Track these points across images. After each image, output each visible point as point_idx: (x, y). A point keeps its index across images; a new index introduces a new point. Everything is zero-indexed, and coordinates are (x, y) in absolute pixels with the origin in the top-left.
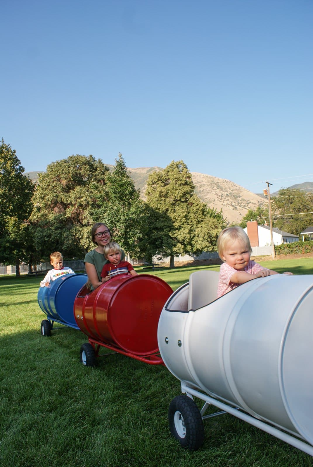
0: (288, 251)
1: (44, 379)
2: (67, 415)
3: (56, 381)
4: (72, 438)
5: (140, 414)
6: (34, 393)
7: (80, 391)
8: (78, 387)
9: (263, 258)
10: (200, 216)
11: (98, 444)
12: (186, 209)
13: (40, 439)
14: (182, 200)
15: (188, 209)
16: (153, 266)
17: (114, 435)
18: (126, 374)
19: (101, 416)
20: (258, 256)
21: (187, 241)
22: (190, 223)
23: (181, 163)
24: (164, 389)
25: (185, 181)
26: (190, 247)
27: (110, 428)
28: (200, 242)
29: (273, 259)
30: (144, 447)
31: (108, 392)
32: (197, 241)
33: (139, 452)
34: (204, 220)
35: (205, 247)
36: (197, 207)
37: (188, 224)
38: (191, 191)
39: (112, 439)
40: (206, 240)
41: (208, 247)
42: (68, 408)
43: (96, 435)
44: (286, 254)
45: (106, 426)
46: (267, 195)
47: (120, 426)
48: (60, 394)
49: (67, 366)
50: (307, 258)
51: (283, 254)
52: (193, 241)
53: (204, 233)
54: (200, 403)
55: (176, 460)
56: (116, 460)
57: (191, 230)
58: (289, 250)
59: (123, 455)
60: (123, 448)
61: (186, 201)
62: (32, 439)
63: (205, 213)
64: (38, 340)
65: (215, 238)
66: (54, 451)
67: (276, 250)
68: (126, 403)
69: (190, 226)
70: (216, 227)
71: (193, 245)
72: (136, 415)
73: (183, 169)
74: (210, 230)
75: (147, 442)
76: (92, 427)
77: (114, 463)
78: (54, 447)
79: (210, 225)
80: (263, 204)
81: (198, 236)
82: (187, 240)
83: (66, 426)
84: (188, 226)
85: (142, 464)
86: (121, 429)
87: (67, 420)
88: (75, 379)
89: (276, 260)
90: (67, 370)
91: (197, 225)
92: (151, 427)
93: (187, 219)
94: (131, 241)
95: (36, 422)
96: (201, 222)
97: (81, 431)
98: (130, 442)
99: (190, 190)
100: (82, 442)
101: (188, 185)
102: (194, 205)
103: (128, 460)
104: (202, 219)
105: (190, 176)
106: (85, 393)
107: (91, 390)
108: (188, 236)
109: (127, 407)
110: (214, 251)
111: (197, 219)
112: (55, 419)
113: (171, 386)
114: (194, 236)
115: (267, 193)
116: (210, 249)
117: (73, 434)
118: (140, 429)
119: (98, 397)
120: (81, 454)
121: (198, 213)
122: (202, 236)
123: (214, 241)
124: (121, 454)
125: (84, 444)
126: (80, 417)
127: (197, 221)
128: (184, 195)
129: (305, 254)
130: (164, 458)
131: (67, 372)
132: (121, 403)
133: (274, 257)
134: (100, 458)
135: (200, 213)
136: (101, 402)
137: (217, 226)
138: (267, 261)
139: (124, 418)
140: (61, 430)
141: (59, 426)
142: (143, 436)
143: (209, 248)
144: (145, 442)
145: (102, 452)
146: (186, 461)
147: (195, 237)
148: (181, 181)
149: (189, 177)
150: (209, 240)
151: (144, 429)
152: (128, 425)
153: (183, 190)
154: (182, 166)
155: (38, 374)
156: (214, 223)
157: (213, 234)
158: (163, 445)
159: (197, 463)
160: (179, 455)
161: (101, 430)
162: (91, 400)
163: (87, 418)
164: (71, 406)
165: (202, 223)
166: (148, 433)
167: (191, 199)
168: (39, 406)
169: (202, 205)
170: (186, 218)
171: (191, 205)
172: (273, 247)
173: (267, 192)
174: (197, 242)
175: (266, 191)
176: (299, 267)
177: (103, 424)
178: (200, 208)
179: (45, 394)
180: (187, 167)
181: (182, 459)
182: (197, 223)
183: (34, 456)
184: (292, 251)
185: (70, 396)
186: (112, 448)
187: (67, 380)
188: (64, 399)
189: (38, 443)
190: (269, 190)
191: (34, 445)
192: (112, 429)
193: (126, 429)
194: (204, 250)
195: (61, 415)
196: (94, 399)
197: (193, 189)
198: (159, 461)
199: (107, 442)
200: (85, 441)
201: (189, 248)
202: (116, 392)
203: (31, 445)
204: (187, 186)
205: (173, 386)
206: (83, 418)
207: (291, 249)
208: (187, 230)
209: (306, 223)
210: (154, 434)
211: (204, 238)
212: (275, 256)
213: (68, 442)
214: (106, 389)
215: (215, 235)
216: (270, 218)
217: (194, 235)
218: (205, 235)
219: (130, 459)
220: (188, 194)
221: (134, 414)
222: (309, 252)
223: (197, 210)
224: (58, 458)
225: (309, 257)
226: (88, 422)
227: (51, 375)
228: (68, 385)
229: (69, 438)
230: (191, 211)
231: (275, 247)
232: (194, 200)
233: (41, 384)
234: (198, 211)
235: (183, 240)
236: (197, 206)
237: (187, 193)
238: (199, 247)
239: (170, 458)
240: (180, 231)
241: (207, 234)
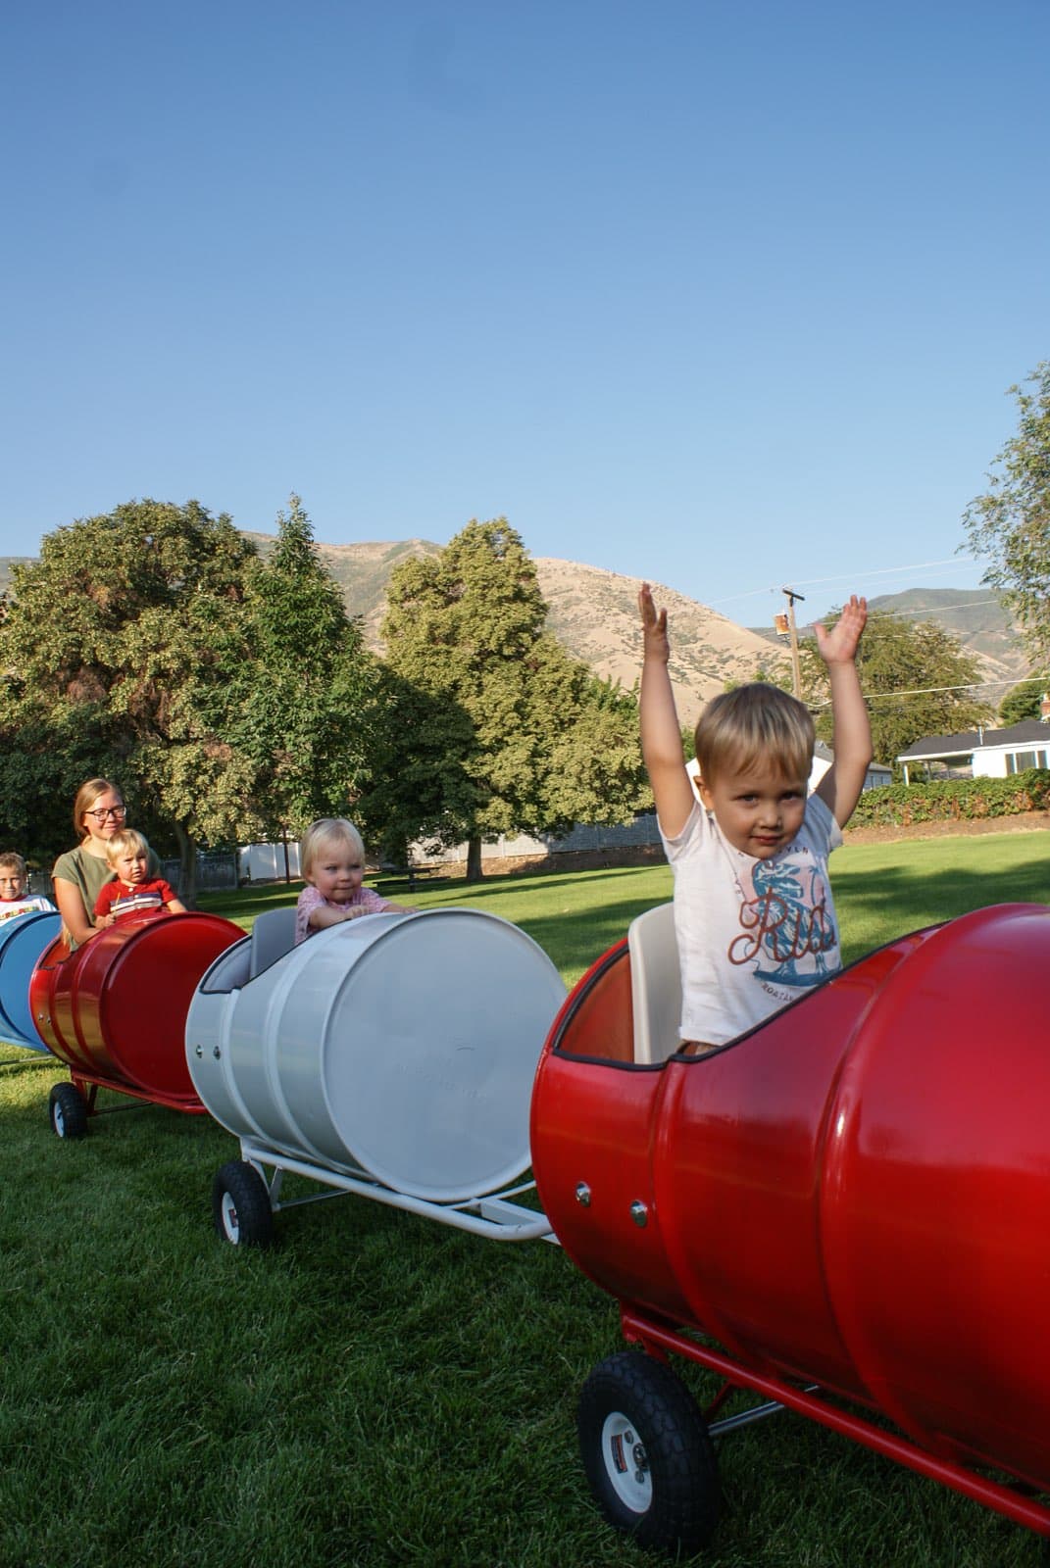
1: (53, 1280)
2: (135, 1402)
3: (95, 1285)
4: (157, 1482)
5: (386, 1387)
6: (19, 1332)
7: (179, 1315)
8: (169, 1302)
10: (565, 706)
11: (248, 1499)
12: (518, 684)
13: (43, 1493)
14: (507, 651)
15: (525, 682)
16: (411, 876)
17: (300, 1464)
18: (334, 1252)
19: (253, 1401)
21: (525, 788)
22: (532, 729)
23: (502, 526)
24: (462, 1298)
25: (515, 586)
26: (534, 808)
27: (287, 1439)
28: (568, 793)
30: (405, 1500)
31: (273, 1314)
32: (557, 789)
33: (388, 1517)
34: (580, 717)
35: (584, 809)
36: (555, 674)
37: (525, 734)
38: (535, 622)
39: (295, 1476)
40: (588, 786)
41: (594, 809)
42: (137, 1379)
43: (240, 1466)
45: (273, 1436)
46: (787, 632)
47: (319, 1433)
48: (109, 1329)
49: (130, 1233)
50: (920, 841)
52: (544, 790)
53: (581, 763)
54: (584, 1341)
55: (511, 1540)
56: (309, 1550)
57: (535, 753)
58: (862, 814)
59: (335, 1530)
60: (332, 1507)
61: (519, 656)
62: (15, 1495)
63: (584, 695)
64: (27, 1143)
65: (615, 777)
66: (96, 1533)
68: (338, 1352)
69: (531, 740)
70: (619, 741)
71: (542, 802)
72: (370, 1392)
73: (507, 549)
74: (600, 752)
75: (415, 1482)
76: (225, 1440)
77: (305, 1558)
78: (93, 1520)
79: (598, 736)
80: (772, 663)
81: (561, 771)
82: (524, 785)
83: (133, 1440)
84: (527, 738)
85: (399, 1560)
86: (324, 1440)
87: (137, 1420)
88: (160, 1276)
90: (129, 1243)
91: (555, 736)
92: (426, 1431)
93: (524, 717)
94: (334, 792)
95: (27, 1432)
96: (569, 727)
97: (188, 1457)
98: (356, 1485)
99: (531, 617)
100: (192, 1495)
101: (525, 600)
102: (544, 670)
103: (350, 1546)
104: (572, 714)
105: (531, 571)
106: (196, 1321)
107: (216, 1312)
108: (527, 771)
109: (342, 1364)
110: (613, 823)
111: (555, 715)
112: (96, 1421)
113: (487, 1285)
114: (547, 773)
115: (787, 625)
116: (602, 815)
117: (159, 1469)
118: (388, 1440)
119: (240, 1335)
120: (189, 1537)
121: (560, 696)
122: (572, 770)
123: (614, 787)
124: (327, 1528)
125: (200, 1500)
126: (182, 1409)
127: (557, 721)
128: (513, 634)
129: (913, 828)
130: (471, 1532)
131: (131, 1254)
132: (319, 1351)
134: (254, 1546)
135: (564, 693)
136: (254, 1352)
137: (622, 737)
139: (331, 1404)
140: (117, 1454)
141: (108, 1442)
142: (397, 1461)
143: (599, 811)
144: (405, 1481)
145: (260, 1526)
146: (547, 1540)
147: (552, 775)
148: (499, 587)
149: (529, 576)
150: (597, 784)
151: (402, 1438)
152: (348, 1425)
153: (509, 618)
154: (503, 538)
155: (30, 1262)
156: (611, 727)
157: (610, 764)
158: (468, 1488)
159: (581, 1545)
160: (522, 1520)
161: (255, 1450)
162: (217, 1345)
163: (204, 1409)
164: (147, 1370)
165: (572, 728)
166: (416, 1450)
167: (534, 650)
168: (38, 1378)
169: (573, 668)
170: (520, 713)
171: (537, 669)
173: (786, 622)
174: (557, 793)
175: (784, 621)
176: (895, 870)
177: (261, 1429)
178: (565, 677)
179: (58, 1332)
180: (521, 541)
181: (534, 1534)
182: (556, 729)
183: (25, 1557)
184: (870, 817)
185: (144, 1336)
186: (297, 1507)
187: (130, 1279)
188: (124, 1346)
189: (37, 1509)
190: (793, 617)
191: (23, 1516)
192: (292, 1442)
193: (341, 1440)
194: (579, 820)
195: (117, 1404)
196: (227, 1342)
197: (543, 615)
198: (456, 1543)
199: (279, 1490)
200: (201, 1491)
201: (532, 812)
202: (302, 1312)
203: (14, 1515)
204: (522, 605)
205: (492, 1286)
206: (193, 1410)
207: (868, 812)
208: (522, 754)
209: (914, 723)
210: (435, 1454)
211: (580, 780)
213: (143, 1497)
214: (266, 1305)
215: (615, 767)
217: (546, 769)
218: (583, 767)
219: (358, 1545)
220: (524, 632)
221: (366, 1389)
222: (926, 820)
223: (554, 686)
224: (108, 1557)
225: (927, 837)
226: (209, 1424)
227: (74, 1265)
228: (136, 1296)
229: (145, 1485)
230: (538, 688)
232: (547, 651)
233: (40, 1297)
234: (559, 688)
235: (512, 787)
236: (556, 670)
237: (523, 628)
238: (564, 808)
239: (491, 1531)
240: (501, 755)
241: (589, 764)
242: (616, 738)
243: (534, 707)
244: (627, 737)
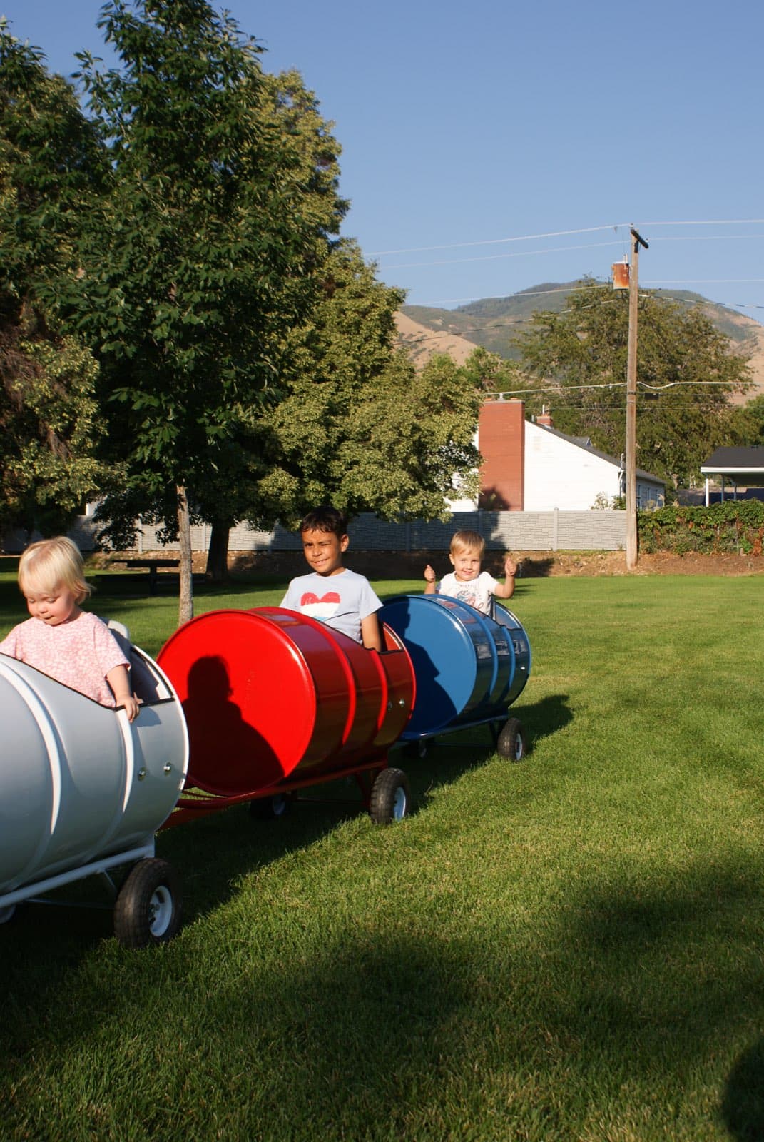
0: (692, 537)
9: (585, 563)
16: (153, 570)
20: (558, 551)
21: (315, 457)
22: (325, 374)
23: (293, 83)
25: (312, 170)
26: (321, 487)
28: (372, 469)
29: (629, 566)
32: (356, 463)
35: (391, 495)
36: (359, 301)
37: (320, 380)
40: (402, 463)
41: (405, 495)
44: (683, 551)
46: (627, 287)
51: (669, 548)
52: (336, 463)
53: (397, 428)
57: (333, 409)
58: (698, 536)
67: (641, 532)
69: (329, 388)
71: (334, 479)
74: (423, 416)
81: (365, 438)
82: (314, 453)
84: (321, 386)
89: (642, 573)
91: (355, 387)
93: (320, 355)
101: (324, 193)
104: (376, 360)
105: (332, 153)
108: (320, 432)
110: (427, 515)
114: (343, 438)
115: (628, 277)
116: (415, 505)
121: (364, 332)
122: (384, 439)
127: (358, 367)
133: (634, 561)
135: (370, 329)
137: (453, 398)
138: (603, 576)
143: (412, 499)
147: (350, 442)
149: (329, 158)
150: (414, 460)
153: (303, 213)
154: (291, 101)
156: (440, 383)
157: (433, 434)
165: (376, 379)
167: (329, 263)
170: (313, 349)
171: (333, 291)
172: (634, 516)
173: (628, 273)
174: (355, 467)
175: (624, 272)
178: (373, 306)
180: (318, 107)
184: (708, 539)
190: (636, 267)
194: (384, 509)
197: (339, 217)
201: (317, 492)
204: (318, 197)
207: (709, 533)
208: (314, 408)
211: (391, 453)
212: (638, 559)
216: (629, 390)
217: (341, 433)
218: (400, 434)
220: (318, 235)
223: (356, 316)
230: (334, 318)
231: (638, 519)
232: (346, 267)
234: (364, 321)
235: (296, 454)
238: (366, 491)
240: (281, 407)
241: (407, 432)
242: (444, 399)
243: (329, 344)
244: (459, 399)
